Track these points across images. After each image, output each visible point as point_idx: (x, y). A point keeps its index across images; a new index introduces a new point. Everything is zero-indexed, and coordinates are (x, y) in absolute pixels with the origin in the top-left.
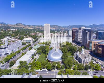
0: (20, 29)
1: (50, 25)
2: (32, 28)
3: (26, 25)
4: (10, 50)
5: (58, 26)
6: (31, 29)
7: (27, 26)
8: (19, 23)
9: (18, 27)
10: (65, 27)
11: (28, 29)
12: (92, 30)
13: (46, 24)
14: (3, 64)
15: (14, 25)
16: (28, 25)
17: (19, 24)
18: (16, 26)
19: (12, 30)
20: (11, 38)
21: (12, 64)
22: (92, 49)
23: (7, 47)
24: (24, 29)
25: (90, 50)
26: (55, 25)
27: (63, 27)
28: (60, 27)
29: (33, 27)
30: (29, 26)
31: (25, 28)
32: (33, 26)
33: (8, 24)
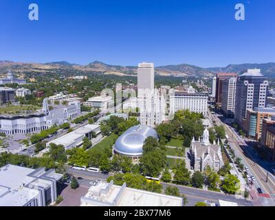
0: (97, 76)
1: (152, 65)
2: (125, 73)
3: (111, 66)
4: (50, 121)
5: (193, 67)
6: (122, 74)
7: (112, 68)
8: (96, 62)
9: (93, 70)
10: (217, 69)
11: (113, 75)
12: (265, 79)
13: (144, 63)
14: (28, 146)
15: (85, 67)
16: (116, 67)
17: (96, 65)
18: (89, 69)
19: (77, 77)
20: (64, 96)
21: (40, 148)
22: (257, 135)
23: (45, 113)
24: (106, 76)
25: (252, 137)
26: (185, 65)
27: (209, 70)
28: (200, 69)
29: (128, 69)
30: (119, 68)
31: (107, 73)
32: (127, 67)
33: (74, 64)
